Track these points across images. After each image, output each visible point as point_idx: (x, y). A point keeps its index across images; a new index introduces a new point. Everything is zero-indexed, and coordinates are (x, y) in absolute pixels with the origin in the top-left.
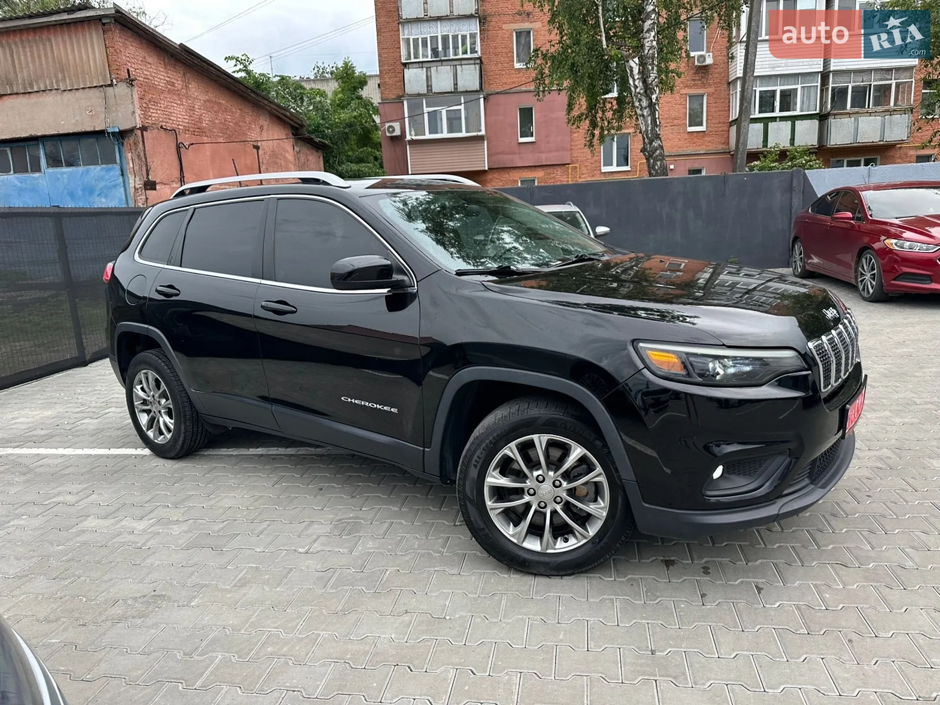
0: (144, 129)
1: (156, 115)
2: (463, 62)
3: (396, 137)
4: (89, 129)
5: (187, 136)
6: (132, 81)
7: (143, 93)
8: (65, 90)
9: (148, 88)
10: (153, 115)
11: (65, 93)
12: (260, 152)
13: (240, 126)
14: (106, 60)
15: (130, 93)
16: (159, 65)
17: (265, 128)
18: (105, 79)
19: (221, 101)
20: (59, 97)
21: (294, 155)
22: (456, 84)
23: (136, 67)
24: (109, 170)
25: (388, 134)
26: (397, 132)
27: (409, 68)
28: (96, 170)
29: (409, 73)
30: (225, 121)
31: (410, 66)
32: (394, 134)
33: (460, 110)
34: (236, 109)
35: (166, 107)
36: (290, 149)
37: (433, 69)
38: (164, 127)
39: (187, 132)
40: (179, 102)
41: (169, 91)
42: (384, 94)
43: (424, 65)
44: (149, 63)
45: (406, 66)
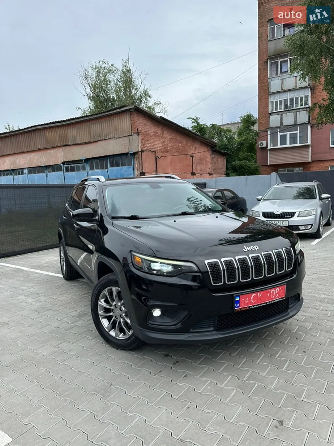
0: (142, 151)
1: (148, 146)
2: (300, 110)
3: (264, 147)
4: (124, 152)
5: (160, 153)
6: (139, 133)
7: (144, 137)
8: (117, 138)
9: (147, 135)
10: (147, 146)
11: (117, 139)
12: (194, 158)
13: (185, 148)
14: (130, 125)
15: (137, 138)
16: (152, 126)
17: (197, 148)
18: (129, 133)
19: (178, 138)
20: (115, 140)
21: (211, 159)
22: (296, 121)
23: (142, 127)
24: (129, 168)
25: (260, 147)
26: (265, 145)
27: (272, 115)
28: (125, 168)
29: (272, 118)
30: (179, 146)
31: (273, 114)
32: (263, 146)
33: (297, 133)
34: (184, 141)
35: (153, 142)
36: (209, 156)
37: (284, 115)
38: (151, 150)
39: (161, 152)
40: (158, 140)
41: (154, 136)
42: (260, 128)
43: (280, 113)
44: (148, 125)
45: (270, 115)
